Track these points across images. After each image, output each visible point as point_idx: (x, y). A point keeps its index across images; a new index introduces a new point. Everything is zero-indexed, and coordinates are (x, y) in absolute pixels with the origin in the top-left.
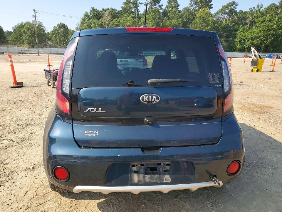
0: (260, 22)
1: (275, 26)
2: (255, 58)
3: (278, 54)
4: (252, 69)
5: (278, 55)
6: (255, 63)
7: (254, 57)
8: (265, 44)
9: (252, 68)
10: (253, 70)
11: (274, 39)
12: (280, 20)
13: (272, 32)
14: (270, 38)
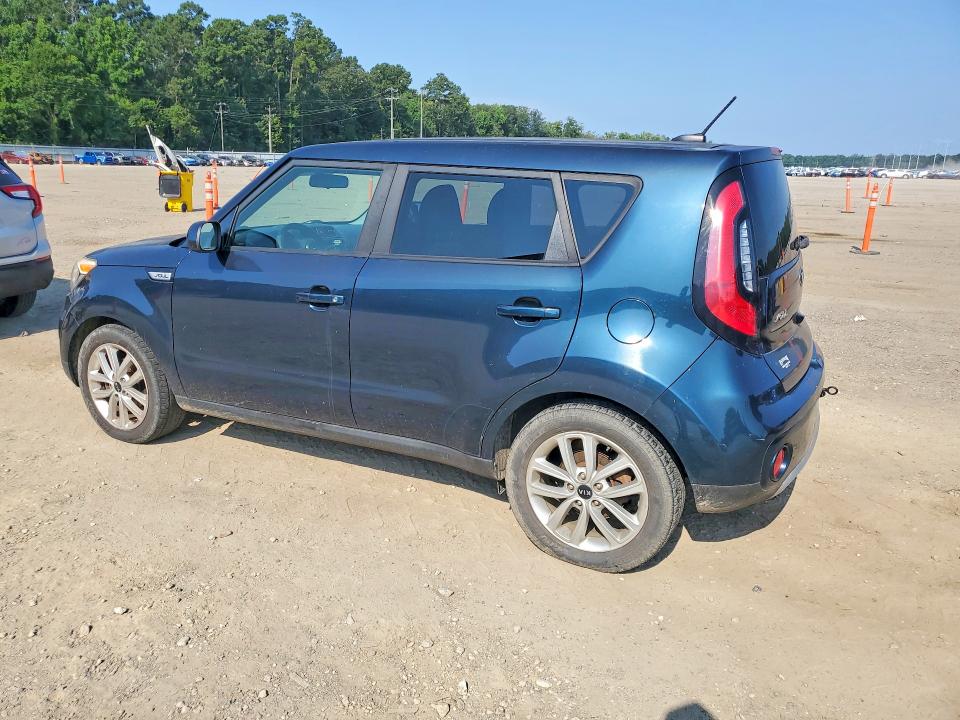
0: (18, 37)
1: (73, 59)
2: (168, 170)
3: (112, 151)
4: (167, 205)
5: (110, 154)
6: (170, 186)
7: (162, 164)
8: (57, 115)
9: (166, 200)
10: (169, 207)
11: (83, 102)
12: (81, 39)
13: (70, 78)
14: (69, 99)
